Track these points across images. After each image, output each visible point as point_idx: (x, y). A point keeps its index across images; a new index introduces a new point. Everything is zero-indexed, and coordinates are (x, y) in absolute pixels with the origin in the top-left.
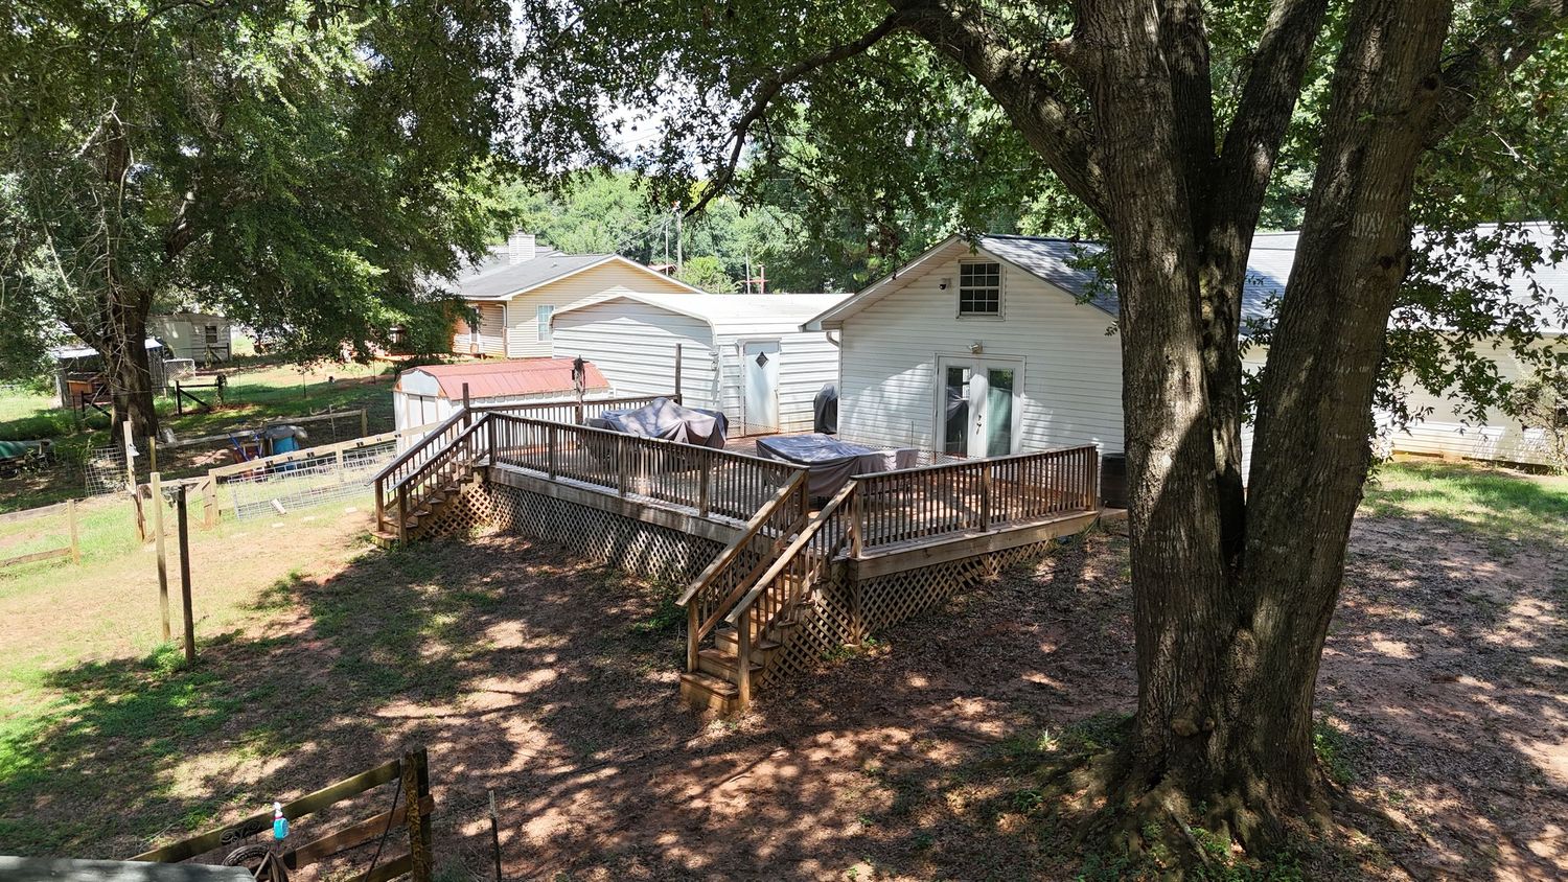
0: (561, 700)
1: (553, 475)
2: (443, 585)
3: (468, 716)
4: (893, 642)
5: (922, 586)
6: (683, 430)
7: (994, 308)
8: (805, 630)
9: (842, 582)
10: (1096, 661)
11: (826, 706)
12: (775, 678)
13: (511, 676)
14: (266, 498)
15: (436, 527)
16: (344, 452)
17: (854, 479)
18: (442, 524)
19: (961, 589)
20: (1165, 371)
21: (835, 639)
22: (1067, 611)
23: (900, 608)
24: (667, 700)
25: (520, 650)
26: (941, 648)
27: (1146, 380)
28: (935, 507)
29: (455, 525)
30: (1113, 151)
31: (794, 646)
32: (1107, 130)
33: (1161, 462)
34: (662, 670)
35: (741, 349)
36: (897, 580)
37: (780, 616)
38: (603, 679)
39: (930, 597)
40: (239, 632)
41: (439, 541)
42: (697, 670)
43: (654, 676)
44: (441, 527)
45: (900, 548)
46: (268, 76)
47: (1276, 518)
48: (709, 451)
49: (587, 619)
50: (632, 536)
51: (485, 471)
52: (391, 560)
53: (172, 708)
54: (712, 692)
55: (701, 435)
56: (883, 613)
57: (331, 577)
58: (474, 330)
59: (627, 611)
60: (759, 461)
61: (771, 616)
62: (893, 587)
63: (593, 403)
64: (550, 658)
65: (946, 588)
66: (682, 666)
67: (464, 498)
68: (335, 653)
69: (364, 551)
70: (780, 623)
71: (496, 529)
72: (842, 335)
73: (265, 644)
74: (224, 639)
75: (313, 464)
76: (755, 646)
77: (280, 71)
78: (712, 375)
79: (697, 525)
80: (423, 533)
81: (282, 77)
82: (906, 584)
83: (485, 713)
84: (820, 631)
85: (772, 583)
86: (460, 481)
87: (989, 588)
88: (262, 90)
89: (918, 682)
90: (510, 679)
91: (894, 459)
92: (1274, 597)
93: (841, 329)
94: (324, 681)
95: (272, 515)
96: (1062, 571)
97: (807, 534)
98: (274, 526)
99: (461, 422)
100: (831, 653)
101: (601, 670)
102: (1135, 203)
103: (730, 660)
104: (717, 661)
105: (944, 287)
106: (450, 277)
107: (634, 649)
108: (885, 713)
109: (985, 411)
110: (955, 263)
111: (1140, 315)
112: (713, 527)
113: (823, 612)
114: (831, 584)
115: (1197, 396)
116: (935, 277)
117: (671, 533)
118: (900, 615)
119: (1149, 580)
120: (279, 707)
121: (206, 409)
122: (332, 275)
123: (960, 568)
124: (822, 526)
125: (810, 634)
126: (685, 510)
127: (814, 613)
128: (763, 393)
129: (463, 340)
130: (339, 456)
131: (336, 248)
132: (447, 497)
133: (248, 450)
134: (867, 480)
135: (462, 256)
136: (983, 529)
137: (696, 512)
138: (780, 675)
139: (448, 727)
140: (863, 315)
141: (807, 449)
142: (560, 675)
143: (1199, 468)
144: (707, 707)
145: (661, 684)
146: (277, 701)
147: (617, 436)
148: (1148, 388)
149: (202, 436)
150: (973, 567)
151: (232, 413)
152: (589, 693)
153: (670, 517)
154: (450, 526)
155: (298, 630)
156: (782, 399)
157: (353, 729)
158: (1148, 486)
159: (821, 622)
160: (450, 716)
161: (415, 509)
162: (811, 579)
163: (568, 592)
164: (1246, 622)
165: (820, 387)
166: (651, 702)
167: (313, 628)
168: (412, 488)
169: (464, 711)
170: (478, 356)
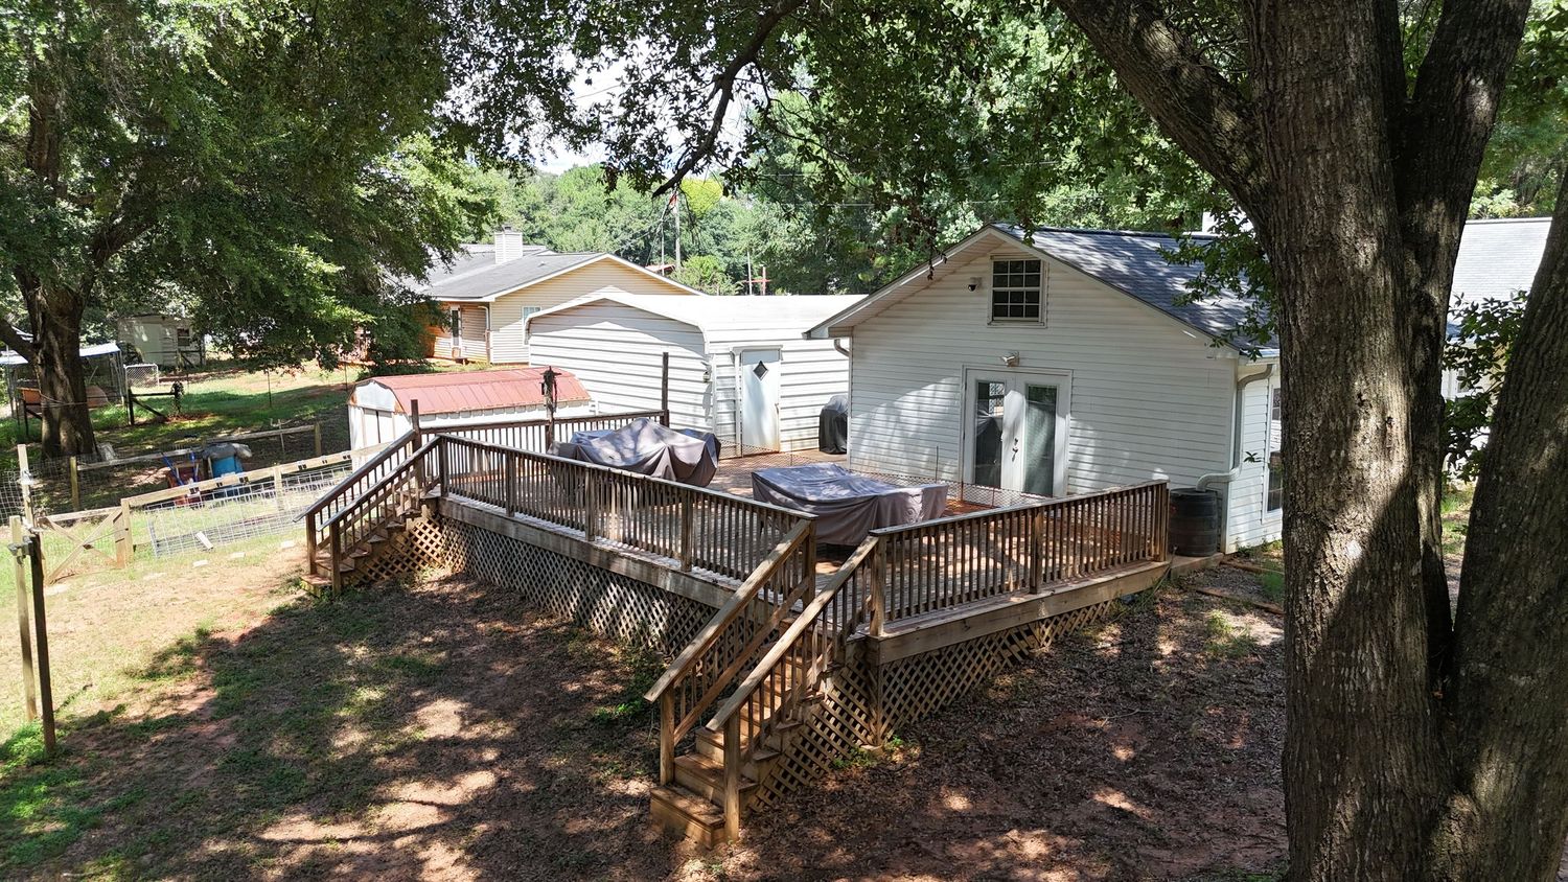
0: (498, 818)
1: (511, 511)
2: (374, 646)
3: (379, 838)
4: (923, 743)
5: (959, 667)
6: (666, 456)
7: (1033, 312)
8: (812, 731)
9: (859, 667)
10: (1190, 776)
11: (839, 838)
12: (772, 797)
13: (441, 780)
14: (191, 531)
15: (376, 570)
16: (284, 476)
17: (874, 535)
18: (384, 566)
19: (1006, 666)
20: (1355, 417)
21: (850, 741)
22: (1143, 699)
23: (932, 696)
24: (632, 821)
25: (455, 742)
26: (986, 751)
27: (1324, 429)
28: (967, 556)
29: (399, 567)
30: (1280, 84)
31: (798, 753)
32: (1272, 52)
33: (1346, 550)
34: (627, 778)
35: (737, 358)
36: (928, 661)
37: (779, 716)
38: (553, 787)
39: (968, 679)
40: (121, 708)
41: (380, 586)
42: (672, 782)
43: (618, 786)
44: (382, 570)
45: (933, 620)
46: (191, 44)
47: (1517, 634)
48: (692, 491)
49: (542, 698)
50: (602, 591)
51: (435, 503)
52: (319, 610)
53: (12, 820)
54: (690, 817)
55: (687, 462)
56: (910, 704)
57: (246, 631)
58: (456, 334)
59: (590, 688)
60: (753, 506)
61: (767, 714)
62: (923, 670)
63: (566, 421)
64: (490, 755)
65: (988, 667)
66: (652, 773)
67: (411, 535)
68: (229, 740)
69: (289, 600)
70: (780, 726)
71: (447, 572)
72: (852, 343)
73: (148, 725)
74: (102, 718)
75: (247, 491)
76: (747, 758)
77: (208, 39)
78: (703, 387)
79: (677, 582)
80: (361, 577)
81: (210, 45)
82: (939, 664)
83: (401, 834)
84: (830, 732)
85: (771, 672)
86: (405, 516)
87: (1040, 664)
88: (186, 59)
89: (958, 803)
90: (438, 785)
91: (919, 499)
92: (1507, 750)
93: (852, 336)
94: (206, 783)
95: (197, 550)
96: (1132, 643)
97: (813, 609)
98: (196, 564)
99: (410, 446)
100: (844, 758)
101: (552, 774)
102: (1315, 164)
103: (715, 772)
104: (697, 771)
105: (973, 288)
106: (421, 277)
107: (595, 745)
108: (918, 851)
109: (1022, 434)
110: (987, 260)
111: (1317, 332)
112: (697, 586)
113: (835, 707)
114: (845, 670)
115: (1400, 453)
116: (960, 277)
117: (646, 588)
118: (931, 704)
119: (1320, 721)
120: (142, 823)
121: (161, 419)
122: (282, 273)
123: (1005, 641)
124: (834, 598)
125: (818, 736)
126: (662, 561)
127: (824, 709)
128: (759, 406)
129: (444, 345)
130: (278, 480)
131: (285, 245)
132: (390, 534)
133: (182, 472)
134: (891, 535)
135: (434, 254)
136: (1034, 590)
137: (677, 564)
138: (779, 793)
139: (351, 856)
140: (876, 320)
141: (813, 484)
142: (500, 781)
143: (1403, 559)
144: (683, 837)
145: (626, 799)
146: (142, 812)
147: (583, 468)
148: (1327, 441)
149: (150, 452)
150: (1021, 638)
151: (190, 424)
152: (535, 809)
153: (645, 569)
154: (393, 568)
155: (190, 707)
156: (784, 414)
157: (228, 858)
158: (1323, 586)
159: (832, 720)
160: (355, 839)
161: (351, 549)
162: (820, 665)
163: (522, 659)
164: (1463, 784)
165: (826, 400)
166: (613, 824)
167: (211, 703)
168: (348, 524)
169: (375, 832)
170: (460, 361)
